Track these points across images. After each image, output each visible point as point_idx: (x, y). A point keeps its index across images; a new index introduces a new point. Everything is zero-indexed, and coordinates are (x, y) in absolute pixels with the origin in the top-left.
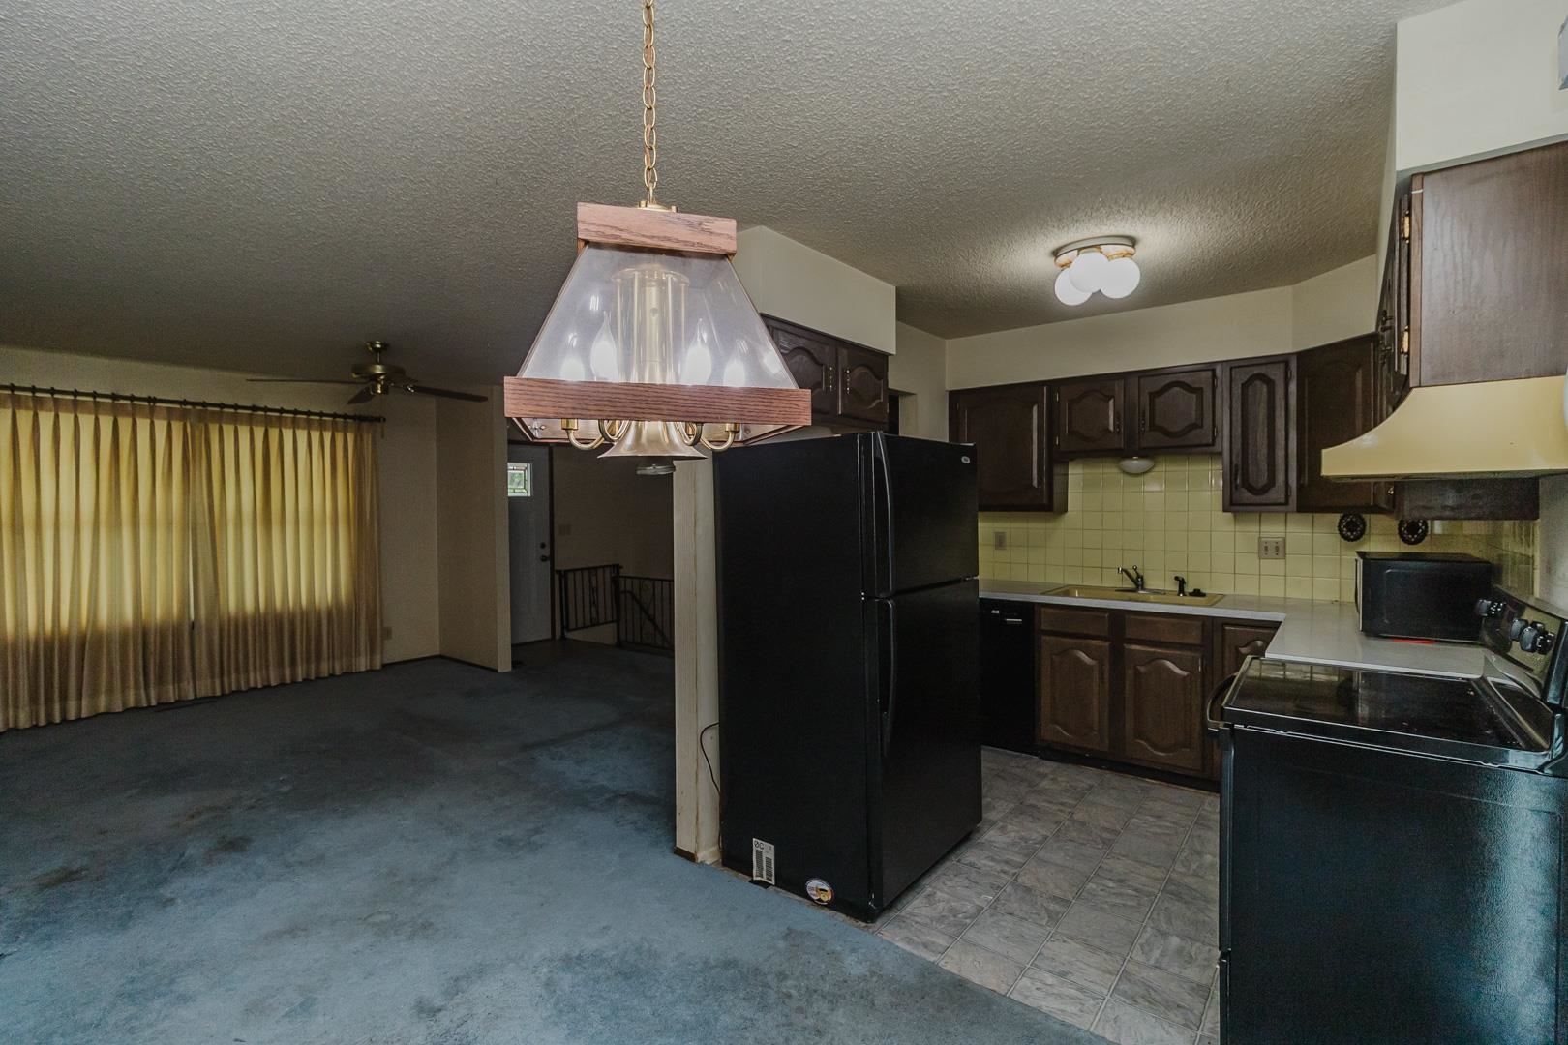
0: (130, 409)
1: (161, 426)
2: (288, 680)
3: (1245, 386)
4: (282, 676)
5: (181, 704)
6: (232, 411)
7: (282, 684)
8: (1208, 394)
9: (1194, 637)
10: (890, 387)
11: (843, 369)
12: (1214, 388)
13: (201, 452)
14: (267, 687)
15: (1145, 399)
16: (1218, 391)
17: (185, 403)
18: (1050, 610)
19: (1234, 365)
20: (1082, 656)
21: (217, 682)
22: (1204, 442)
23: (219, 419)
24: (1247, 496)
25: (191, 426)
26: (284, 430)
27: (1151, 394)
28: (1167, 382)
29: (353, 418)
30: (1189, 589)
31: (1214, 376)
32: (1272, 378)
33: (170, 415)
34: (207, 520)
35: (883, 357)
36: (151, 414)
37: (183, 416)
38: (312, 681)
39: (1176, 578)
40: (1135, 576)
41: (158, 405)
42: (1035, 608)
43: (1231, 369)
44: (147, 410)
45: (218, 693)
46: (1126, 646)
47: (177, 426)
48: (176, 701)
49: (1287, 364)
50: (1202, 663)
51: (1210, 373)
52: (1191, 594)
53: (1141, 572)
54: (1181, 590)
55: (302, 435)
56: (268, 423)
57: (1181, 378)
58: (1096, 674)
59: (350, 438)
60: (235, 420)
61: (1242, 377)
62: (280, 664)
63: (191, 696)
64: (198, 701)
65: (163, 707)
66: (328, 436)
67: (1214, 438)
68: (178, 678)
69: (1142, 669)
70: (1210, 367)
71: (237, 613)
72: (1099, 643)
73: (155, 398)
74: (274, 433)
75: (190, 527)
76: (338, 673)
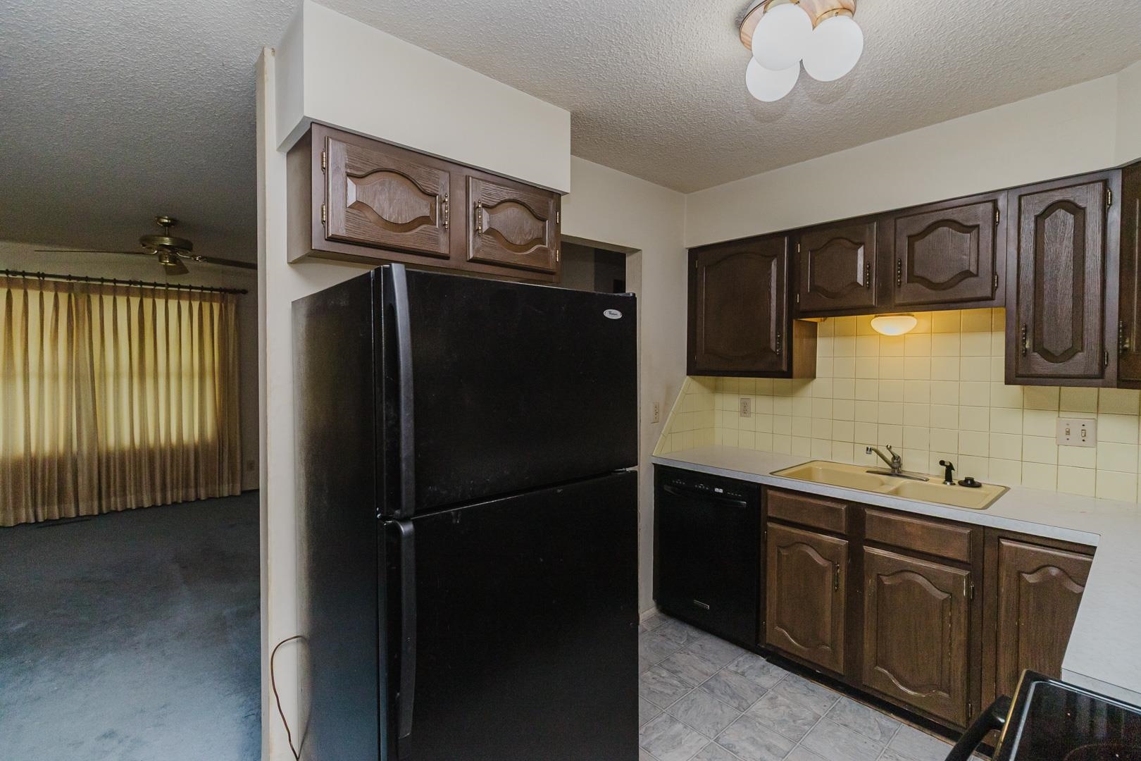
0: (22, 282)
1: (49, 297)
2: (159, 503)
3: (1039, 219)
4: (154, 500)
5: (63, 521)
6: (100, 283)
7: (154, 506)
8: (986, 233)
9: (958, 550)
10: (563, 232)
11: (475, 204)
12: (995, 225)
13: (84, 319)
14: (140, 508)
15: (903, 244)
16: (1001, 229)
17: (69, 277)
18: (778, 494)
19: (1023, 193)
20: (812, 553)
21: (96, 503)
22: (979, 294)
23: (101, 291)
24: (1041, 365)
25: (75, 297)
26: (157, 300)
27: (909, 237)
28: (931, 221)
29: (220, 290)
30: (958, 476)
31: (996, 209)
32: (1082, 204)
33: (57, 288)
34: (89, 373)
35: (554, 196)
36: (42, 286)
37: (69, 289)
38: (180, 504)
39: (942, 463)
40: (889, 457)
41: (46, 279)
42: (762, 490)
43: (1020, 197)
44: (38, 285)
45: (96, 513)
46: (867, 549)
47: (63, 297)
48: (45, 520)
49: (1106, 184)
50: (968, 585)
51: (990, 205)
52: (962, 484)
53: (897, 452)
54: (948, 478)
55: (160, 303)
56: (142, 294)
57: (949, 215)
58: (829, 577)
59: (216, 306)
60: (115, 292)
61: (1035, 206)
62: (153, 490)
63: (73, 515)
64: (79, 519)
65: (49, 522)
66: (196, 305)
67: (994, 289)
68: (61, 501)
69: (887, 581)
70: (991, 199)
71: (115, 447)
72: (835, 540)
73: (43, 273)
74: (148, 302)
75: (74, 377)
76: (203, 498)
